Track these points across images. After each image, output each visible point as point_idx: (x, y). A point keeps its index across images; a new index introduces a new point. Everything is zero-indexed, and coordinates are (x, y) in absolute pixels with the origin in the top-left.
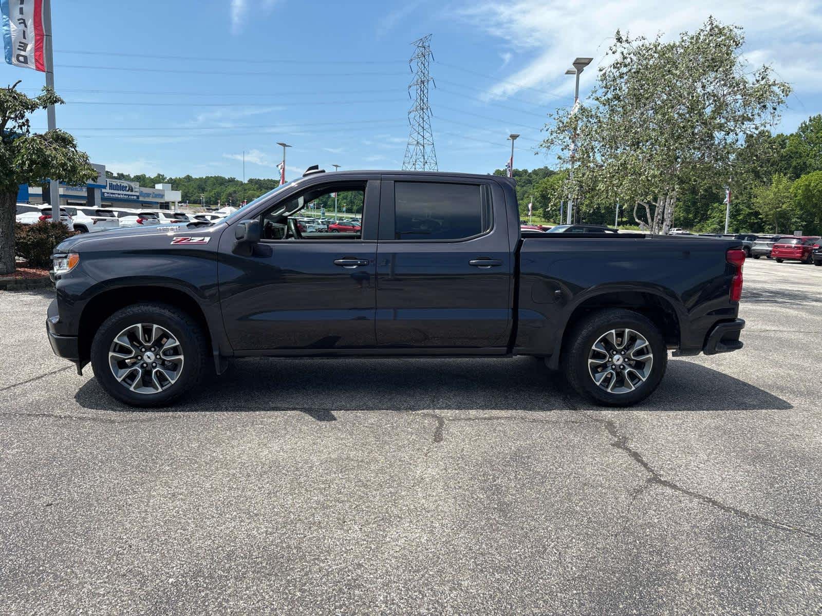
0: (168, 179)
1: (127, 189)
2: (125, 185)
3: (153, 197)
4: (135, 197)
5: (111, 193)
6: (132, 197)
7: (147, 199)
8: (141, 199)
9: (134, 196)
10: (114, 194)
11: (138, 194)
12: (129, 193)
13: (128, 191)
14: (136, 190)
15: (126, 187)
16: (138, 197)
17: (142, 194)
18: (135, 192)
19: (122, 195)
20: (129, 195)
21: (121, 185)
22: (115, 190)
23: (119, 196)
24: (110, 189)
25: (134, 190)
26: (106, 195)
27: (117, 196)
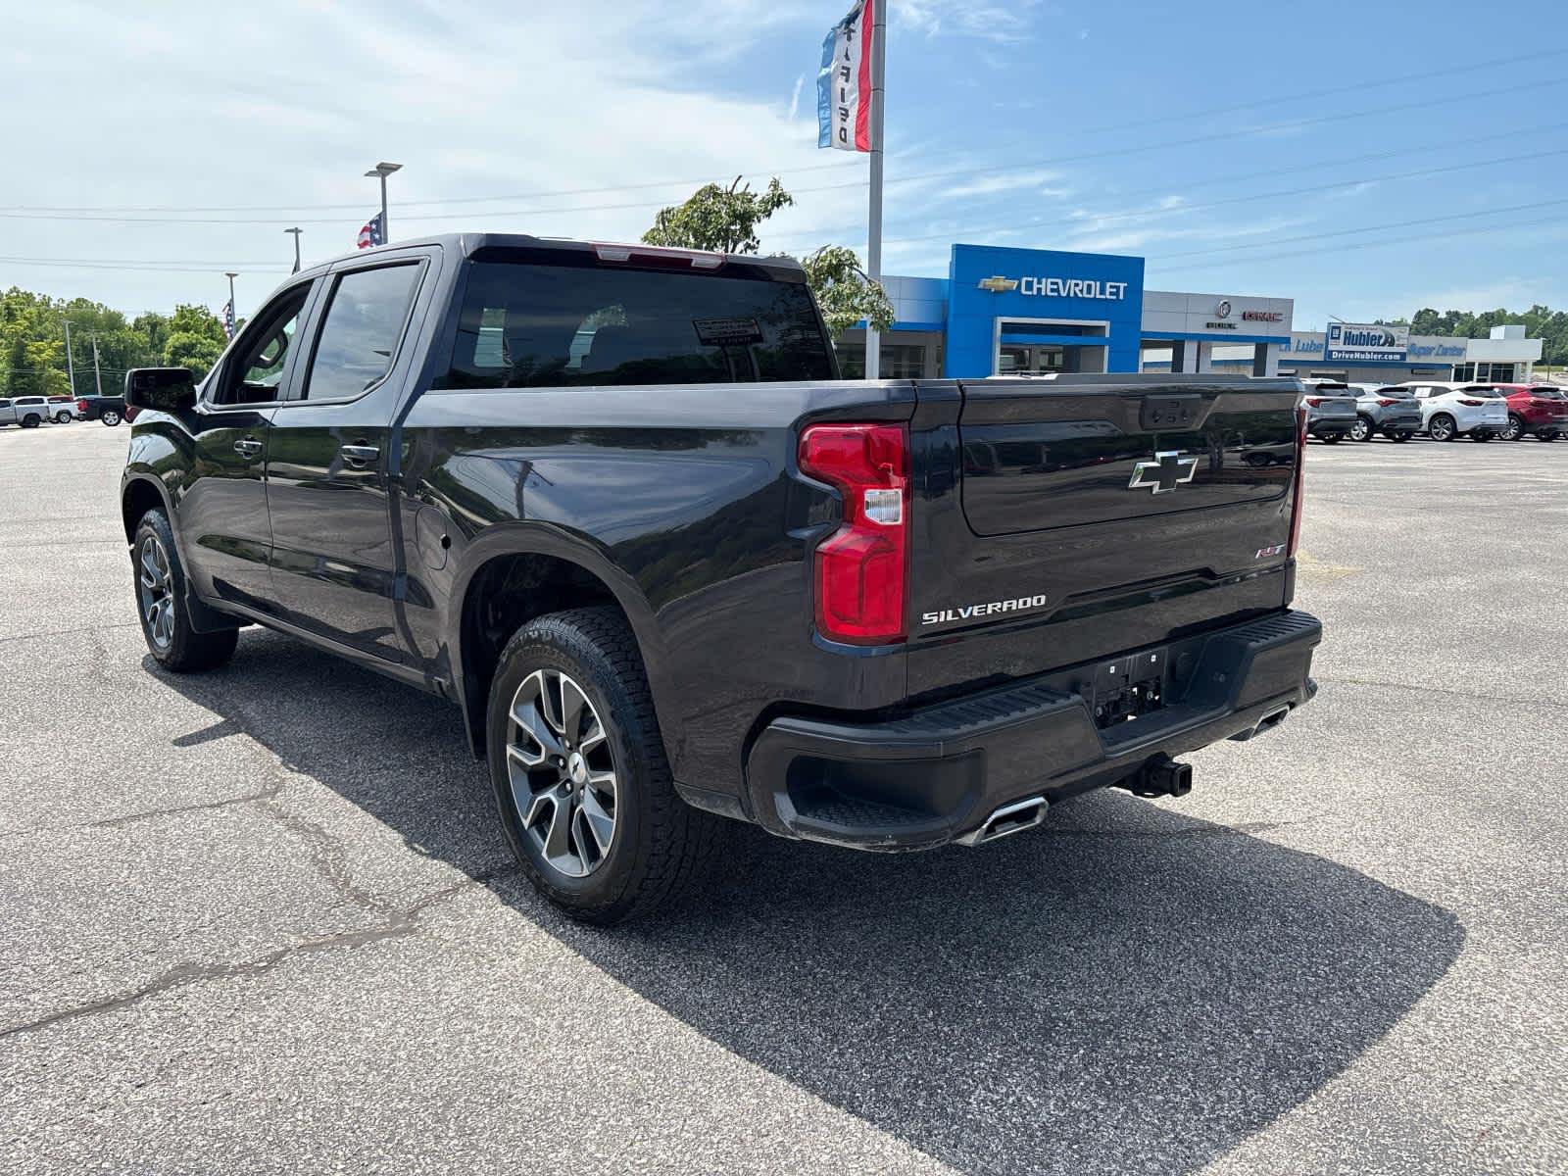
0: (1554, 314)
1: (1382, 341)
2: (1377, 335)
3: (1437, 354)
4: (1398, 357)
5: (1347, 352)
6: (1391, 357)
7: (1423, 360)
8: (1410, 359)
9: (1393, 353)
10: (1353, 352)
11: (1404, 350)
12: (1386, 349)
13: (1383, 345)
14: (1401, 342)
15: (1381, 337)
16: (1403, 355)
17: (1413, 349)
18: (1398, 345)
19: (1370, 353)
20: (1383, 353)
21: (1369, 334)
22: (1356, 344)
23: (1363, 356)
24: (1345, 344)
25: (1396, 342)
26: (1335, 355)
27: (1357, 356)
